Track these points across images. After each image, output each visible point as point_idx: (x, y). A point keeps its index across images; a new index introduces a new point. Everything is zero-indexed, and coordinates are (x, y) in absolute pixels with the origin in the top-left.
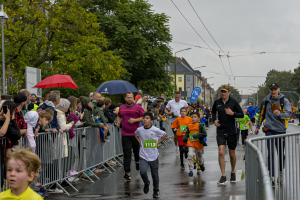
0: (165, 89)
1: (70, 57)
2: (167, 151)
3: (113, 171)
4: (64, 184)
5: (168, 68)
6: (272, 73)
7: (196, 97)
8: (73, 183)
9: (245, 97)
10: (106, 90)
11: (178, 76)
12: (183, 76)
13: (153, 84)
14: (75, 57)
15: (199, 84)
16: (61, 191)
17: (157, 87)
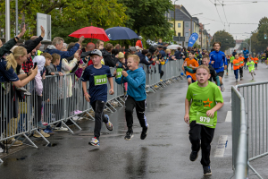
0: (165, 34)
1: (77, 5)
2: (165, 93)
3: (114, 111)
4: (69, 123)
5: (168, 15)
6: (264, 20)
7: (194, 42)
8: (77, 122)
9: (239, 42)
10: (109, 36)
11: (177, 22)
12: (181, 22)
13: (154, 30)
14: (82, 4)
15: (196, 30)
16: (66, 129)
17: (157, 33)
